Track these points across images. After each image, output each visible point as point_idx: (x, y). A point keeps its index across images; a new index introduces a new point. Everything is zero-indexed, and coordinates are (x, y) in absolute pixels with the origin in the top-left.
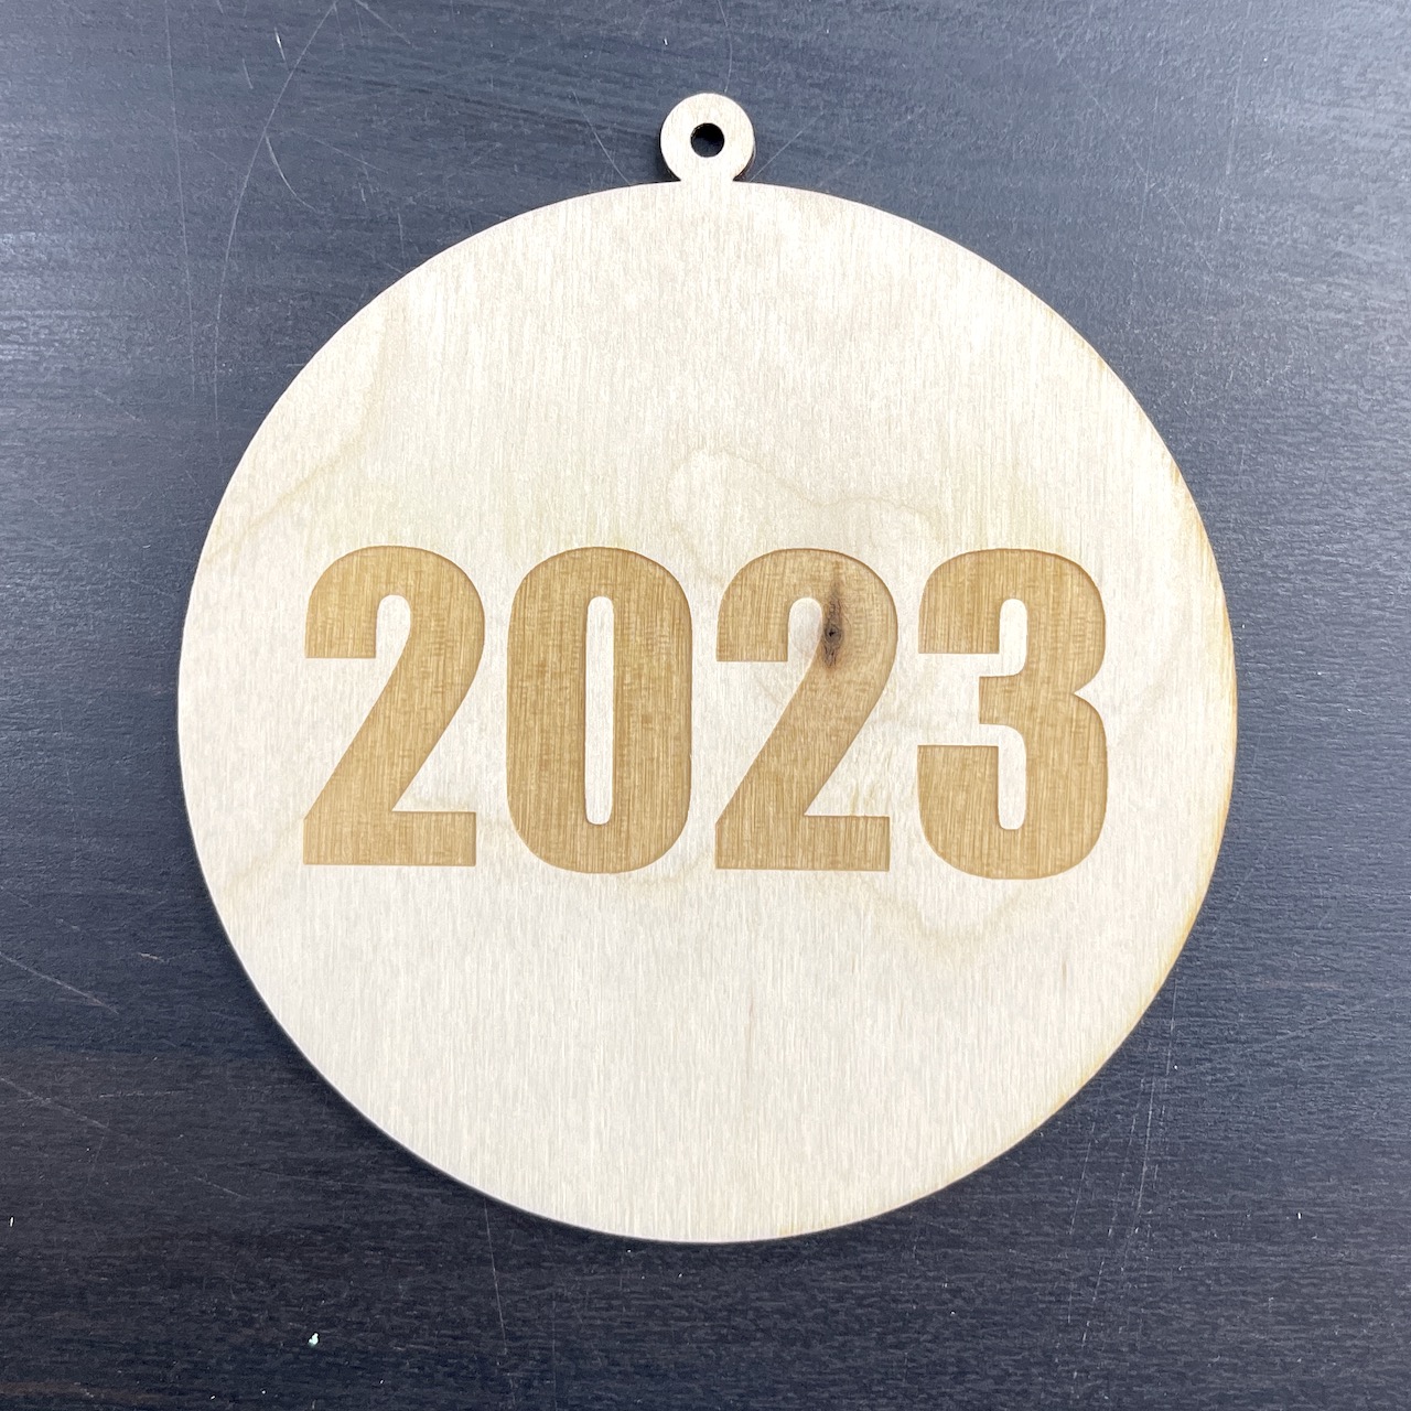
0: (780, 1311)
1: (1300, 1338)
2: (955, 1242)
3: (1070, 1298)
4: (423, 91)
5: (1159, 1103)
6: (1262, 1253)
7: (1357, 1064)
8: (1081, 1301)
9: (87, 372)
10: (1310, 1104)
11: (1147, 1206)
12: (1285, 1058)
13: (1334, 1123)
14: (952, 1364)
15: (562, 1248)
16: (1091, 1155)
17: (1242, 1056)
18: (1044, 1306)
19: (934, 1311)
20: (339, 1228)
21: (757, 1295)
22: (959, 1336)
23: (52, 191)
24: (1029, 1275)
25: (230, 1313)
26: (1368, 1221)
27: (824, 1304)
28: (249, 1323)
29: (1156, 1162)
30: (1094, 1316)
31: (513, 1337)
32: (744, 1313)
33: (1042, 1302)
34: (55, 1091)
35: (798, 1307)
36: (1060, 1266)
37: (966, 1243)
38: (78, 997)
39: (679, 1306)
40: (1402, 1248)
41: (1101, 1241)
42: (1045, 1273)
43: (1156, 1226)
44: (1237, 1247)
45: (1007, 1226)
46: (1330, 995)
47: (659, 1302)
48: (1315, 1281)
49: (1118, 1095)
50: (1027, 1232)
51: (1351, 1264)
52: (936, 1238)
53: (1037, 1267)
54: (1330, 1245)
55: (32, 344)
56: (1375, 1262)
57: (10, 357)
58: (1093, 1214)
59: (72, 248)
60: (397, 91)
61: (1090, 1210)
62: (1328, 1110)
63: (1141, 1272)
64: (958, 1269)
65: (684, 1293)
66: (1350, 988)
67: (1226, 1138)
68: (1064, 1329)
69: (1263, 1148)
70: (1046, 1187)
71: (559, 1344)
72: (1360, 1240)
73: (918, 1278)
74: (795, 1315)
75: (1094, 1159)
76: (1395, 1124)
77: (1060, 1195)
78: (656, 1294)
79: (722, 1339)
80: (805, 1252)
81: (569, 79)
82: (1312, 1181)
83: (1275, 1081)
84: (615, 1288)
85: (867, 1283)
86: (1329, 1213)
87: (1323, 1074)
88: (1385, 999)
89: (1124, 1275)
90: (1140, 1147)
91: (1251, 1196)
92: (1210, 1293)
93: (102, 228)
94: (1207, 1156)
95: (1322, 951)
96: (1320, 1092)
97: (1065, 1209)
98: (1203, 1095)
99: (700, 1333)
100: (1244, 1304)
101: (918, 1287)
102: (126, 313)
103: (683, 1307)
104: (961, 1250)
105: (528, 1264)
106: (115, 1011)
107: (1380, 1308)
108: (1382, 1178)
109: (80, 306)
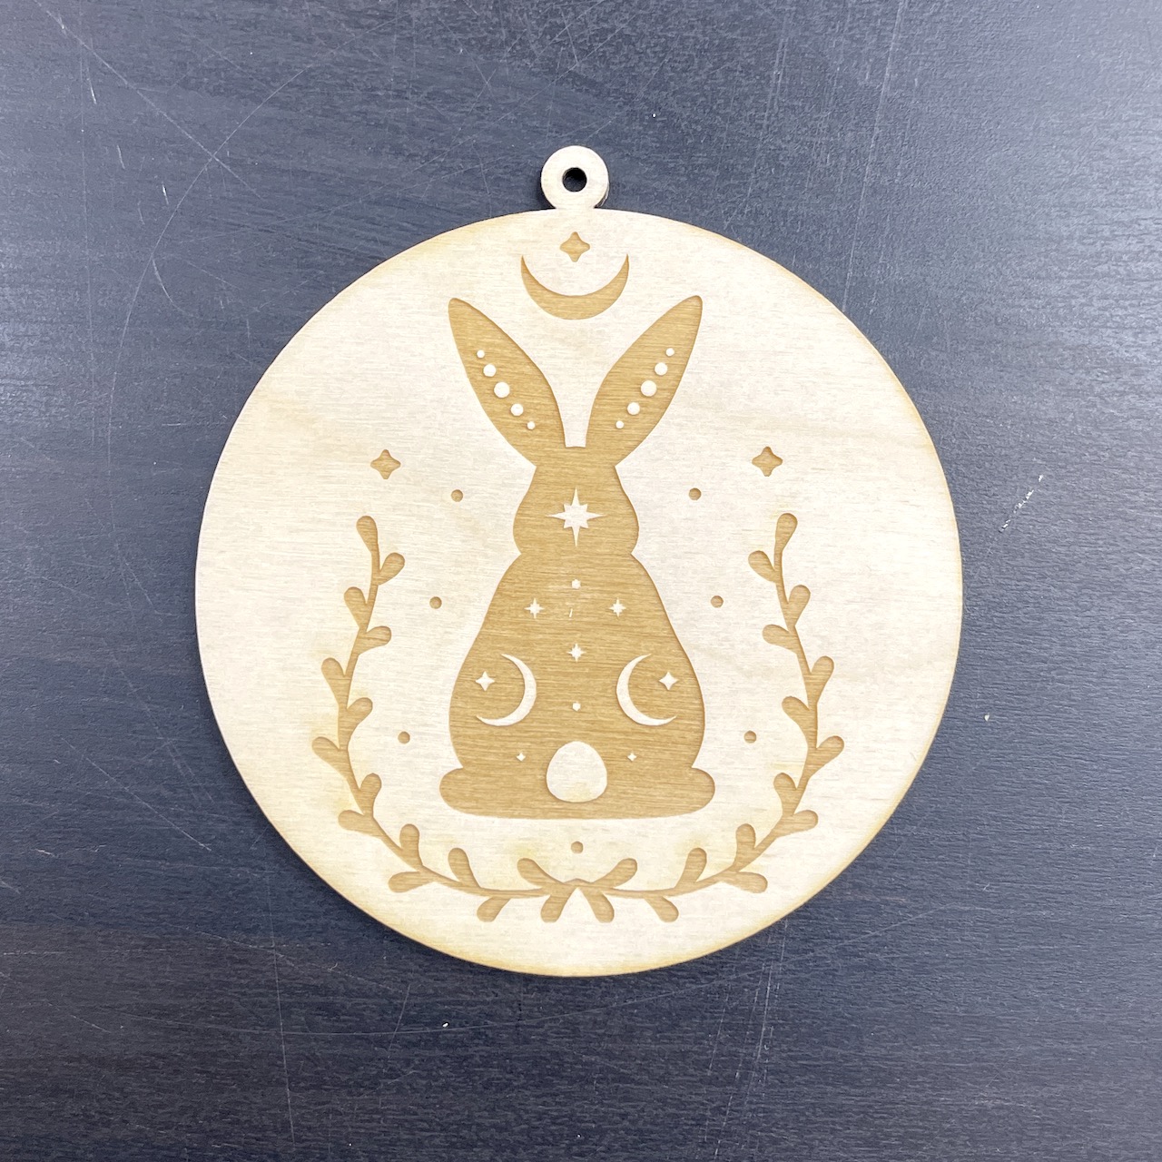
0: (494, 1126)
1: (873, 1157)
2: (623, 1078)
3: (707, 1123)
4: (268, 231)
5: (776, 981)
6: (847, 1093)
7: (918, 957)
8: (715, 1125)
9: (16, 424)
10: (885, 985)
11: (764, 1056)
12: (868, 951)
13: (903, 1000)
15: (338, 1075)
16: (724, 1018)
17: (836, 948)
18: (688, 1127)
19: (607, 1129)
20: (176, 1056)
21: (479, 1114)
22: (624, 1148)
24: (677, 1105)
25: (94, 1116)
26: (925, 1073)
27: (527, 1122)
28: (107, 1124)
29: (772, 1024)
30: (724, 1136)
31: (299, 1140)
32: (469, 1127)
33: (687, 1125)
35: (507, 1122)
36: (700, 1098)
37: (632, 1080)
39: (422, 1120)
40: (949, 1093)
41: (730, 1081)
42: (690, 1103)
43: (771, 1072)
44: (829, 1088)
45: (662, 1068)
46: (900, 906)
47: (407, 1117)
48: (885, 1115)
49: (746, 974)
50: (677, 1072)
51: (909, 1103)
52: (610, 1076)
53: (683, 1099)
54: (896, 1089)
58: (724, 1061)
59: (8, 335)
60: (249, 230)
61: (723, 1058)
62: (897, 990)
63: (759, 1105)
64: (626, 1099)
65: (426, 1111)
66: (914, 901)
67: (822, 1008)
68: (703, 1145)
69: (849, 1016)
70: (692, 1040)
71: (333, 1146)
72: (918, 1086)
73: (595, 1105)
74: (506, 1130)
75: (727, 1021)
76: (946, 1002)
77: (701, 1046)
78: (405, 1111)
79: (453, 1145)
80: (515, 1084)
81: (373, 227)
82: (884, 1041)
83: (861, 968)
84: (376, 1106)
85: (560, 1107)
86: (897, 1066)
87: (894, 964)
88: (940, 911)
89: (747, 1106)
90: (760, 1013)
91: (840, 1051)
92: (809, 1121)
93: (31, 321)
94: (808, 1021)
95: (895, 874)
96: (892, 977)
97: (705, 1057)
98: (807, 976)
99: (437, 1141)
100: (833, 1131)
101: (596, 1111)
102: (46, 383)
103: (425, 1121)
104: (628, 1085)
105: (313, 1087)
106: (17, 891)
107: (931, 1136)
108: (935, 1042)
109: (13, 377)
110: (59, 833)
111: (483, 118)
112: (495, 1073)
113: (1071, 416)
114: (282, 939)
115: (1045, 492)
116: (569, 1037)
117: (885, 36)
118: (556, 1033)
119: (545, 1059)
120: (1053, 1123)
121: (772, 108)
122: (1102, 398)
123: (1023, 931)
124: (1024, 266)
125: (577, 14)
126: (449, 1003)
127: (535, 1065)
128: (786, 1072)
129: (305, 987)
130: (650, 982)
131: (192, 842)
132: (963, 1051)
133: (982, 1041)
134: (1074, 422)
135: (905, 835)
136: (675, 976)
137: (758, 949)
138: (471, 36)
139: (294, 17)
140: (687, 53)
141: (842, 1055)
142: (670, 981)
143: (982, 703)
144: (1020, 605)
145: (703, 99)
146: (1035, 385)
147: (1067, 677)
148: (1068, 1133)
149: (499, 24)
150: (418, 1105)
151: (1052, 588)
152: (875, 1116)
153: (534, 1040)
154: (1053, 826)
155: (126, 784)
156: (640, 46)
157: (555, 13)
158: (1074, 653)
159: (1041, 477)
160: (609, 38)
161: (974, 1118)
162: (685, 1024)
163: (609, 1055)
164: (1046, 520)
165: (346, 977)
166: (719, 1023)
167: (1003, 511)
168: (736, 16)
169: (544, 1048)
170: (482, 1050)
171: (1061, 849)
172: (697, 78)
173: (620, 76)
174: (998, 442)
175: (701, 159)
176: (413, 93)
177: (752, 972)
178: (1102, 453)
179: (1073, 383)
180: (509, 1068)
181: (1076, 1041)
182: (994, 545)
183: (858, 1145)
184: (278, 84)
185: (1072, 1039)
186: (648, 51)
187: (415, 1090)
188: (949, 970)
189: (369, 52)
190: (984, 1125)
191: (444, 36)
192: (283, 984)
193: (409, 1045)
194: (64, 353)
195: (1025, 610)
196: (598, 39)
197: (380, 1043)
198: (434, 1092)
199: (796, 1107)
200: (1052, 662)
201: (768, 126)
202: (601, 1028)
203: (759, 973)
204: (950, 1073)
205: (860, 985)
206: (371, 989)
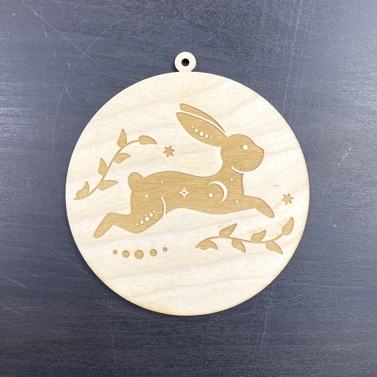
0: (180, 360)
1: (301, 367)
2: (221, 344)
3: (248, 357)
4: (102, 76)
5: (269, 311)
6: (292, 347)
7: (315, 303)
8: (250, 358)
9: (23, 139)
10: (304, 312)
11: (266, 335)
12: (298, 301)
13: (310, 316)
14: (220, 373)
15: (130, 344)
16: (253, 323)
17: (288, 301)
19: (216, 360)
20: (78, 339)
21: (175, 356)
22: (222, 366)
23: (16, 98)
24: (238, 352)
25: (52, 359)
26: (317, 340)
27: (191, 358)
28: (56, 362)
29: (268, 325)
30: (253, 361)
31: (118, 365)
32: (172, 360)
33: (241, 358)
34: (12, 307)
35: (184, 358)
36: (245, 350)
37: (224, 344)
38: (18, 285)
39: (157, 358)
40: (325, 346)
41: (255, 344)
42: (242, 351)
43: (268, 341)
44: (287, 345)
45: (233, 340)
46: (308, 287)
47: (152, 357)
48: (305, 354)
49: (259, 309)
50: (238, 341)
51: (313, 350)
52: (217, 343)
53: (240, 350)
54: (308, 345)
55: (11, 133)
56: (319, 349)
57: (6, 136)
58: (253, 337)
59: (21, 111)
60: (96, 76)
62: (308, 314)
63: (264, 351)
64: (222, 350)
66: (313, 285)
67: (284, 320)
68: (247, 364)
69: (293, 322)
70: (242, 331)
71: (128, 367)
72: (315, 344)
75: (253, 324)
76: (323, 317)
77: (245, 333)
78: (151, 355)
79: (167, 366)
80: (186, 346)
81: (136, 74)
82: (304, 330)
83: (296, 306)
84: (142, 354)
85: (201, 353)
86: (308, 338)
87: (307, 305)
88: (321, 288)
89: (260, 352)
90: (264, 322)
91: (290, 333)
92: (280, 356)
93: (28, 107)
94: (280, 324)
95: (306, 276)
96: (306, 309)
97: (247, 336)
98: (279, 309)
99: (162, 365)
100: (288, 359)
101: (212, 354)
102: (33, 126)
103: (158, 359)
104: (222, 346)
105: (122, 348)
106: (27, 288)
107: (320, 360)
108: (320, 330)
109: (22, 124)
110: (39, 269)
111: (169, 39)
112: (180, 343)
113: (359, 129)
114: (111, 301)
115: (351, 153)
116: (203, 331)
117: (296, 10)
118: (199, 329)
119: (196, 338)
120: (359, 355)
121: (261, 34)
122: (368, 123)
123: (348, 294)
124: (343, 82)
125: (198, 5)
126: (164, 321)
127: (193, 340)
128: (273, 341)
129: (119, 316)
130: (229, 312)
131: (82, 271)
132: (329, 333)
133: (336, 329)
134: (360, 131)
135: (309, 264)
136: (237, 310)
137: (263, 301)
138: (165, 13)
139: (109, 9)
140: (234, 17)
141: (291, 335)
142: (235, 312)
143: (333, 221)
144: (344, 189)
145: (239, 31)
146: (347, 119)
147: (360, 212)
148: (364, 358)
149: (174, 9)
150: (155, 353)
151: (354, 184)
152: (302, 354)
153: (192, 332)
154: (356, 260)
155: (60, 253)
156: (219, 15)
157: (192, 5)
158: (362, 204)
159: (350, 149)
160: (209, 13)
161: (333, 354)
162: (240, 325)
163: (216, 336)
164: (352, 162)
165: (132, 313)
166: (251, 325)
167: (338, 160)
168: (249, 5)
169: (195, 334)
170: (176, 336)
171: (359, 267)
172: (237, 25)
173: (213, 25)
174: (336, 138)
175: (239, 50)
176: (147, 32)
177: (261, 309)
178: (369, 141)
179: (359, 118)
180: (184, 341)
181: (365, 329)
182: (335, 170)
183: (297, 364)
184: (104, 30)
185: (364, 328)
186: (222, 17)
187: (154, 349)
188: (324, 307)
189: (133, 19)
190: (337, 356)
191: (157, 14)
192: (112, 316)
193: (152, 334)
194: (38, 117)
195: (346, 191)
196: (205, 13)
197: (143, 334)
198: (161, 349)
199: (276, 352)
200: (355, 207)
201: (260, 39)
202: (213, 328)
203: (263, 309)
204: (325, 340)
205: (296, 312)
206: (140, 317)
